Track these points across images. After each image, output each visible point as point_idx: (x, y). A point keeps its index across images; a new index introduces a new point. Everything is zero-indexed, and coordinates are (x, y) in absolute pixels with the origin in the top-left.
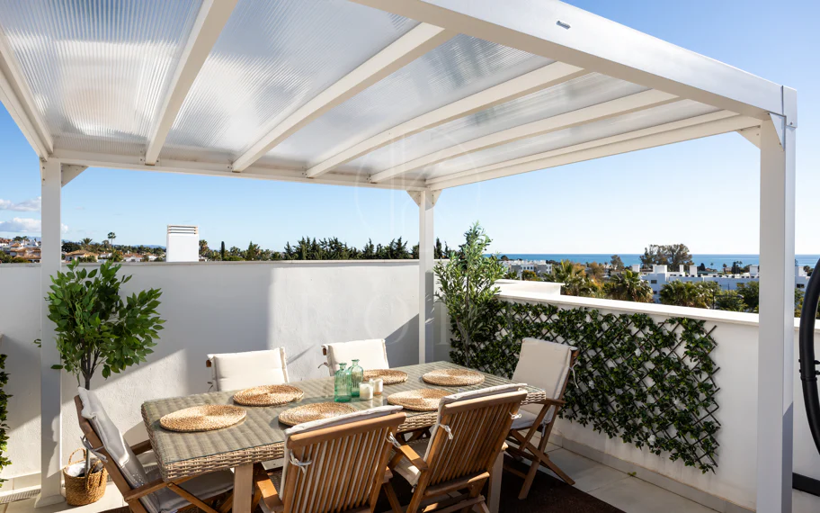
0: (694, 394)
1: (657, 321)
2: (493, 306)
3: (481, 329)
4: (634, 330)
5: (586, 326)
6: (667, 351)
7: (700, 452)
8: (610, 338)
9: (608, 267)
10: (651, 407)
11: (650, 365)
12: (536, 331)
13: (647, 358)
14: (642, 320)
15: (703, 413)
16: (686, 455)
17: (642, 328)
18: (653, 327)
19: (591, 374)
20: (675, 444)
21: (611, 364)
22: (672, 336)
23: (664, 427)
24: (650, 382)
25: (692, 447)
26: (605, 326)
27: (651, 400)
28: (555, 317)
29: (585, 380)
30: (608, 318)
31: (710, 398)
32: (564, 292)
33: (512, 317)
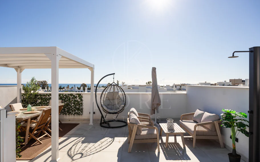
0: (80, 105)
1: (74, 95)
2: (36, 95)
6: (75, 99)
7: (81, 113)
10: (73, 108)
13: (72, 101)
14: (71, 95)
15: (81, 107)
16: (78, 114)
17: (71, 96)
18: (73, 95)
20: (77, 113)
22: (76, 96)
23: (75, 111)
24: (73, 104)
25: (79, 113)
27: (73, 107)
30: (65, 95)
31: (82, 105)
33: (42, 98)
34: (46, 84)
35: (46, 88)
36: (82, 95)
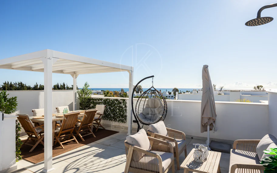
0: (124, 111)
1: (119, 100)
2: (90, 99)
3: (87, 105)
4: (116, 102)
5: (108, 102)
6: (120, 105)
7: (124, 120)
8: (112, 104)
9: (120, 92)
10: (118, 115)
11: (118, 108)
12: (99, 103)
13: (117, 106)
14: (117, 100)
15: (125, 114)
16: (123, 121)
17: (117, 101)
18: (118, 101)
19: (108, 111)
20: (121, 120)
21: (112, 108)
22: (121, 102)
23: (120, 117)
24: (118, 110)
25: (123, 120)
26: (111, 102)
27: (118, 113)
28: (102, 101)
29: (107, 112)
30: (111, 100)
31: (126, 111)
32: (104, 96)
33: (94, 102)
34: (141, 88)
35: (139, 92)
36: (126, 100)
